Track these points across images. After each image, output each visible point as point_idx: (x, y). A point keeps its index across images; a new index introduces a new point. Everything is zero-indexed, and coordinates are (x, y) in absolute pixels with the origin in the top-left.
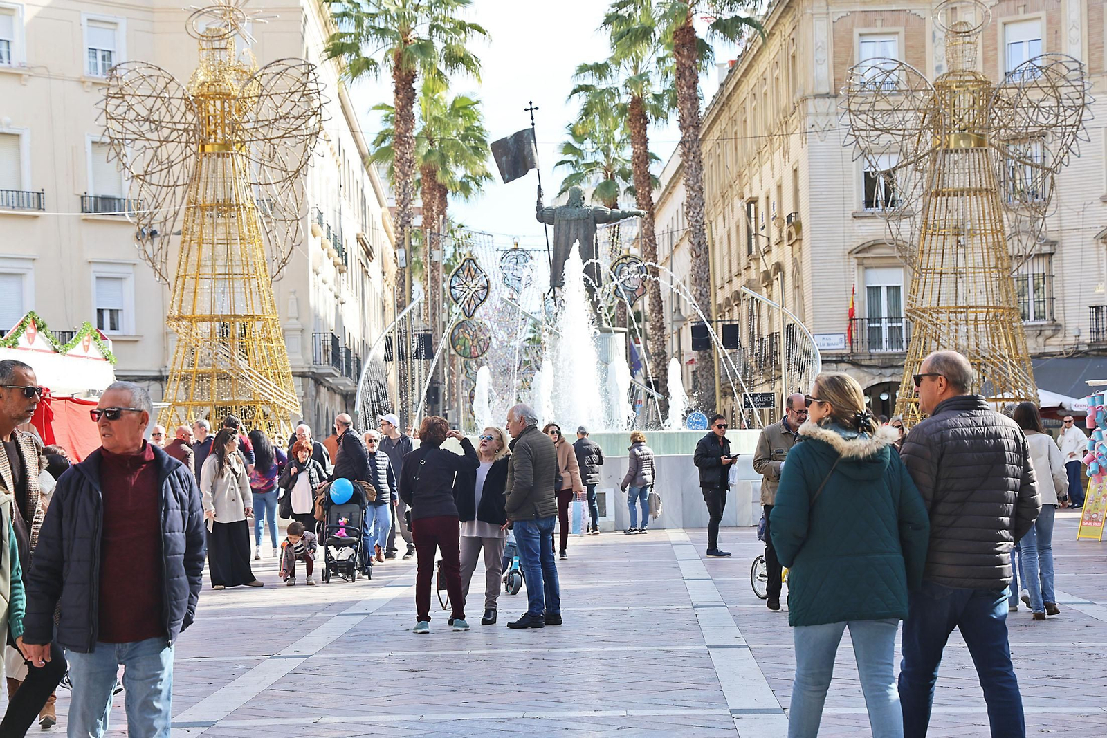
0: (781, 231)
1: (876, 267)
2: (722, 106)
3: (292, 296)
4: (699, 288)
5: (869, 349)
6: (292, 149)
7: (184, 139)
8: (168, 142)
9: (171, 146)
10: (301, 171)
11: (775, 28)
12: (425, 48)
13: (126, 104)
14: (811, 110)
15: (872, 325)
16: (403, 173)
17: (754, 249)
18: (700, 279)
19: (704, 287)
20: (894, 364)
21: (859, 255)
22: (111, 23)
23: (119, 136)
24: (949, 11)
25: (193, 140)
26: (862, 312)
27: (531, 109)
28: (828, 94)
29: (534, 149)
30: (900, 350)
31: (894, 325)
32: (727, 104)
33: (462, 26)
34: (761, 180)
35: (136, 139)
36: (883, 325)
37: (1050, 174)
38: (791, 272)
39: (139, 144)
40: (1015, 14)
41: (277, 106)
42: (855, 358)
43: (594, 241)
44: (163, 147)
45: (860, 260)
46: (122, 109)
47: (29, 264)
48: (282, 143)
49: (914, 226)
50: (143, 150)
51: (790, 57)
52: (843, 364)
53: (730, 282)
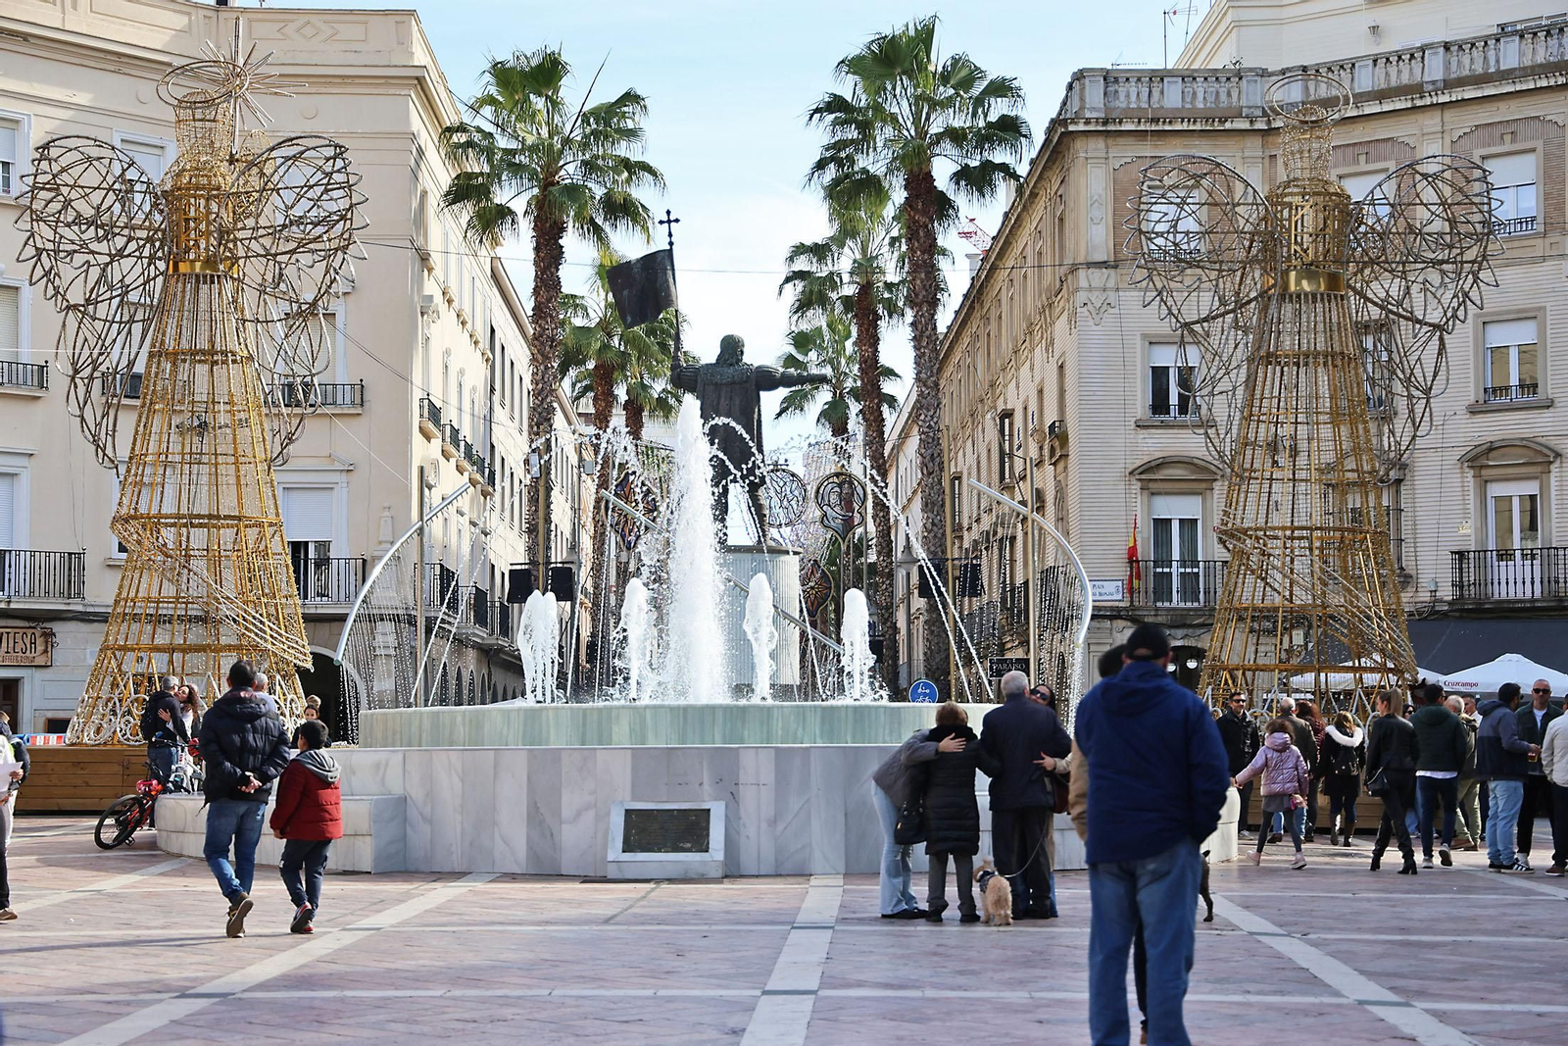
0: (1041, 448)
1: (1167, 494)
2: (973, 302)
3: (387, 513)
4: (930, 515)
5: (1155, 602)
6: (307, 270)
7: (146, 253)
8: (122, 257)
9: (127, 263)
10: (320, 303)
11: (1039, 186)
12: (574, 191)
13: (61, 198)
14: (1083, 283)
15: (1159, 570)
16: (542, 355)
17: (1007, 476)
18: (933, 503)
19: (938, 514)
20: (1188, 622)
21: (1143, 477)
22: (156, 147)
23: (50, 246)
24: (1267, 160)
25: (160, 254)
26: (1146, 551)
27: (669, 222)
28: (1105, 262)
29: (671, 280)
30: (1196, 604)
31: (1189, 570)
32: (979, 299)
33: (627, 165)
34: (1018, 387)
35: (75, 251)
36: (1174, 570)
37: (1438, 334)
38: (1052, 501)
39: (79, 259)
40: (1354, 164)
41: (286, 206)
42: (1137, 613)
43: (756, 416)
44: (115, 264)
45: (1145, 483)
46: (55, 206)
47: (24, 461)
48: (293, 260)
49: (1233, 405)
50: (85, 267)
51: (1057, 220)
52: (1119, 621)
53: (978, 521)
